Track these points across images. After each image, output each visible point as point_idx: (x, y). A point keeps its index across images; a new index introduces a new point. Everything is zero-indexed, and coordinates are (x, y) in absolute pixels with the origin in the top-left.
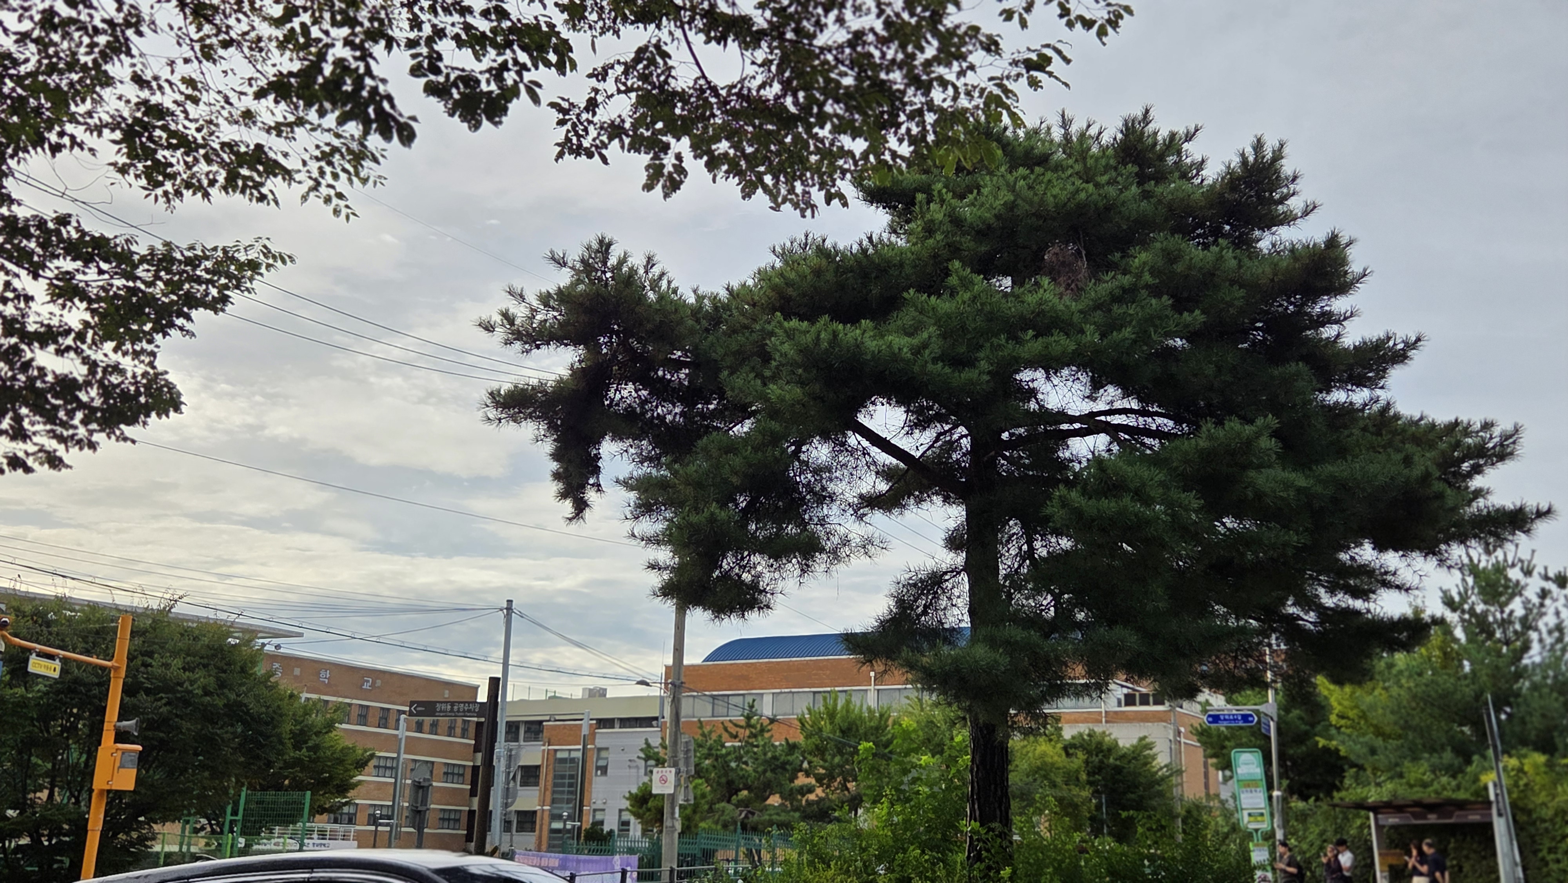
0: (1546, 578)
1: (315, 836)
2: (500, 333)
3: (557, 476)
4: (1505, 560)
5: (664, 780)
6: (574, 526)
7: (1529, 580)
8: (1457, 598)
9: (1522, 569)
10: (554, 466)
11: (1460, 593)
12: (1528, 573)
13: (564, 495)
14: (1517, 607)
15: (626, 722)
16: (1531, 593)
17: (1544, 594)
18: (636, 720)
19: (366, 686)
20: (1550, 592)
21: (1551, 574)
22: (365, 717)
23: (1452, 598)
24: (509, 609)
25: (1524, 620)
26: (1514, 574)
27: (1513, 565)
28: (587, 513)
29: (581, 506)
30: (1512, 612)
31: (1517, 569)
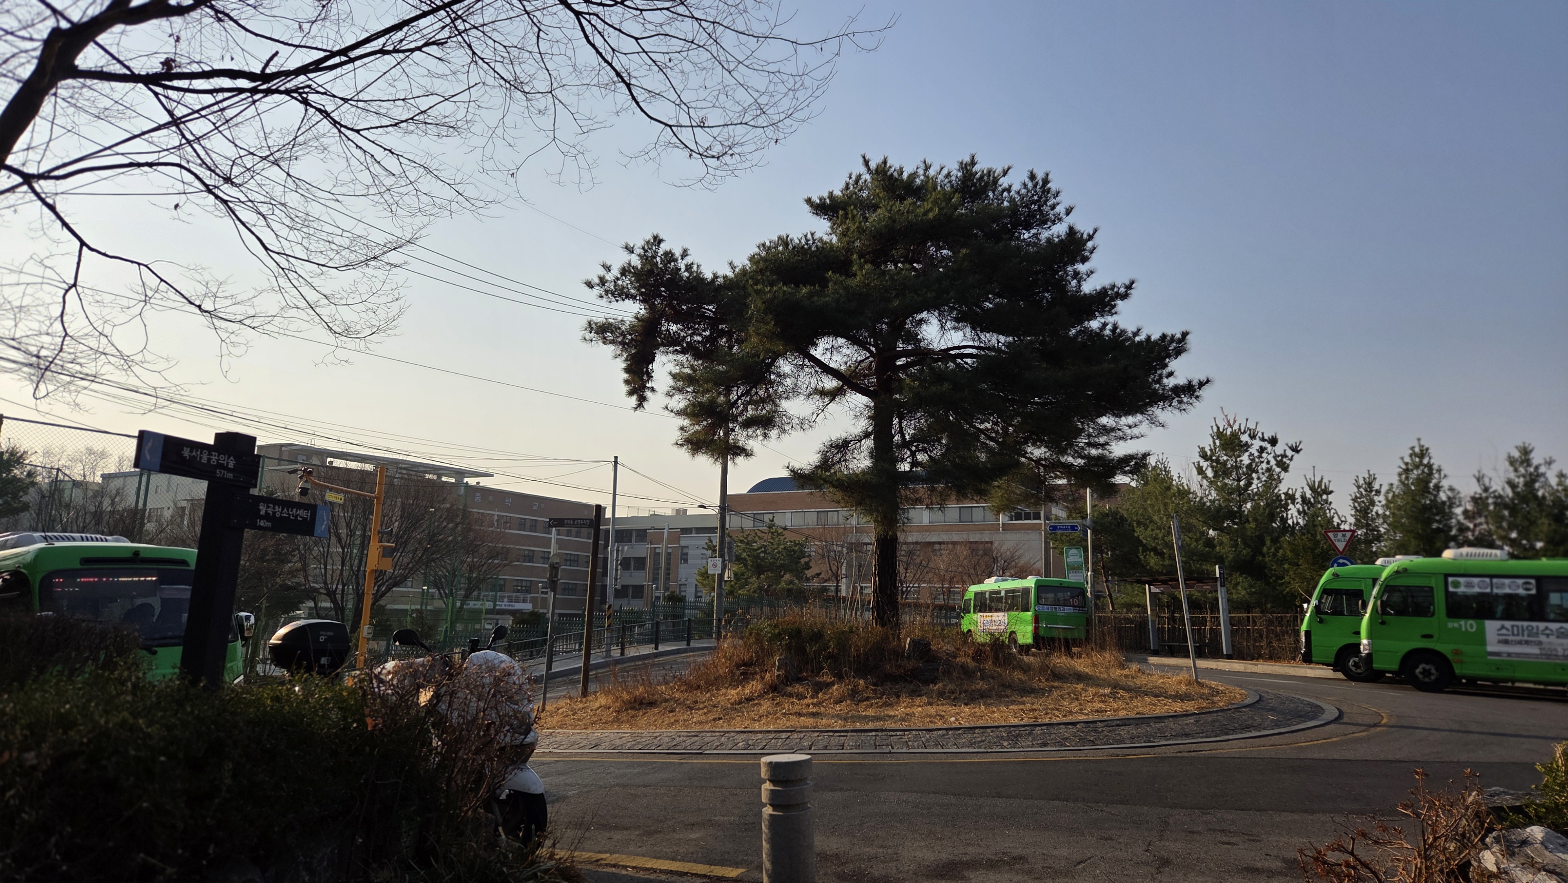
0: (1263, 440)
1: (506, 600)
2: (597, 290)
3: (627, 382)
4: (1240, 429)
5: (715, 566)
6: (639, 412)
7: (1253, 442)
8: (1209, 453)
9: (1250, 435)
10: (626, 376)
11: (1211, 450)
12: (1253, 437)
13: (631, 393)
14: (1245, 459)
15: (699, 530)
16: (1254, 450)
17: (1262, 450)
18: (706, 529)
19: (535, 508)
20: (1266, 448)
21: (1266, 438)
22: (535, 526)
23: (1206, 453)
24: (616, 462)
25: (1249, 466)
26: (1245, 438)
27: (1245, 432)
28: (645, 404)
29: (642, 399)
30: (1241, 461)
31: (1246, 435)
